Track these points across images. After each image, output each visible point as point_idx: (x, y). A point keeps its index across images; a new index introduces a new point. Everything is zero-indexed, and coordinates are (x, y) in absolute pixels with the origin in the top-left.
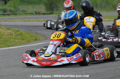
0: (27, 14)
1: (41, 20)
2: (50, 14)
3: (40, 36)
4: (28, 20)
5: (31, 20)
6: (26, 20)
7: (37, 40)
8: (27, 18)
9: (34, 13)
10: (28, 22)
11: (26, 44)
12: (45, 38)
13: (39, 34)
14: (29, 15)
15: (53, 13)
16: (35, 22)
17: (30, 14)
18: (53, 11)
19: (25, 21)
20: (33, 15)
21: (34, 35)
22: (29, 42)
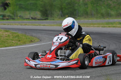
0: (24, 19)
1: (36, 24)
2: (45, 19)
3: (35, 38)
4: (25, 24)
5: (28, 24)
6: (23, 24)
7: (32, 41)
8: (24, 23)
9: (31, 18)
10: (24, 26)
11: (22, 45)
12: (39, 40)
13: (34, 37)
14: (25, 20)
15: (47, 19)
16: (31, 26)
17: (27, 19)
18: (48, 17)
19: (21, 25)
20: (29, 20)
21: (30, 37)
22: (25, 43)
